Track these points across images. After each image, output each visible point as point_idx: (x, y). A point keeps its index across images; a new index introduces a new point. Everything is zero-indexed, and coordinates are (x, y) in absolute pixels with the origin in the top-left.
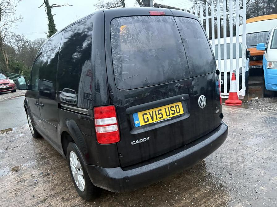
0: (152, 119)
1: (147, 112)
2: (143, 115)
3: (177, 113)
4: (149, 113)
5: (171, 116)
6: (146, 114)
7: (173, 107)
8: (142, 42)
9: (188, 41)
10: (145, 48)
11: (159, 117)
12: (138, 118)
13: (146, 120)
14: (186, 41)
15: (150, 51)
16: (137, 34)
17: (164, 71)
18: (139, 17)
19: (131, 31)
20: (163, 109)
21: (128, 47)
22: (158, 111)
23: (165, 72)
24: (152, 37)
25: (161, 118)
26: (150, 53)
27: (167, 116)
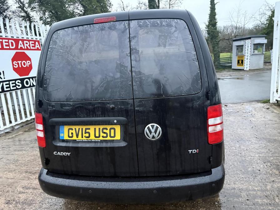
0: (77, 136)
1: (73, 127)
2: (69, 129)
3: (111, 137)
4: (75, 129)
5: (101, 138)
6: (72, 129)
7: (107, 129)
8: (73, 55)
9: (142, 52)
10: (75, 61)
11: (85, 136)
12: (64, 131)
13: (70, 135)
14: (137, 52)
15: (80, 64)
16: (71, 47)
17: (92, 86)
18: (80, 27)
19: (66, 43)
20: (92, 129)
21: (59, 60)
22: (86, 129)
23: (94, 88)
24: (86, 49)
25: (87, 137)
26: (79, 66)
27: (96, 137)
